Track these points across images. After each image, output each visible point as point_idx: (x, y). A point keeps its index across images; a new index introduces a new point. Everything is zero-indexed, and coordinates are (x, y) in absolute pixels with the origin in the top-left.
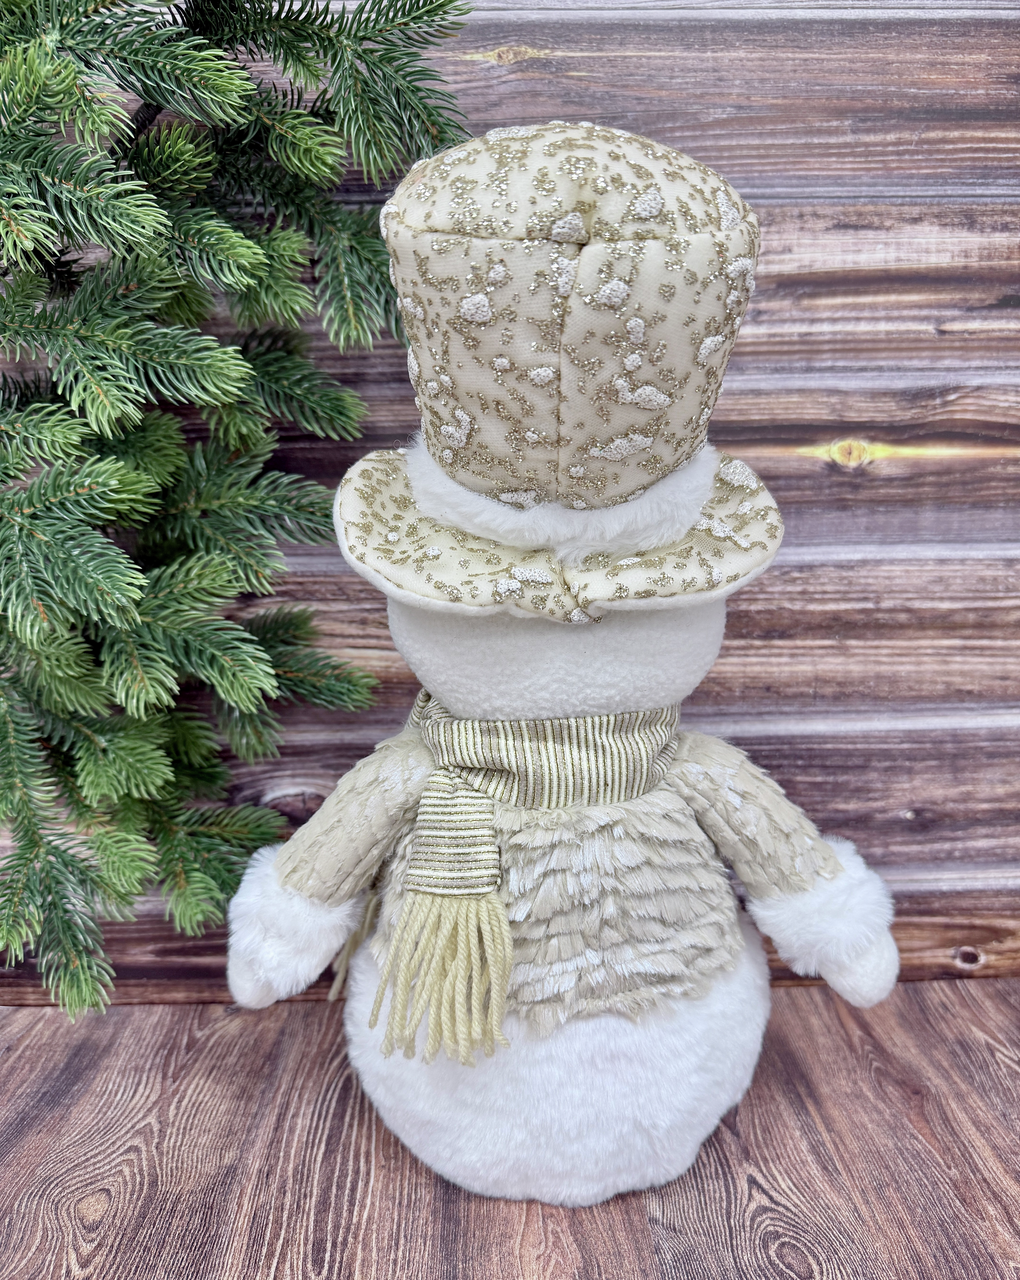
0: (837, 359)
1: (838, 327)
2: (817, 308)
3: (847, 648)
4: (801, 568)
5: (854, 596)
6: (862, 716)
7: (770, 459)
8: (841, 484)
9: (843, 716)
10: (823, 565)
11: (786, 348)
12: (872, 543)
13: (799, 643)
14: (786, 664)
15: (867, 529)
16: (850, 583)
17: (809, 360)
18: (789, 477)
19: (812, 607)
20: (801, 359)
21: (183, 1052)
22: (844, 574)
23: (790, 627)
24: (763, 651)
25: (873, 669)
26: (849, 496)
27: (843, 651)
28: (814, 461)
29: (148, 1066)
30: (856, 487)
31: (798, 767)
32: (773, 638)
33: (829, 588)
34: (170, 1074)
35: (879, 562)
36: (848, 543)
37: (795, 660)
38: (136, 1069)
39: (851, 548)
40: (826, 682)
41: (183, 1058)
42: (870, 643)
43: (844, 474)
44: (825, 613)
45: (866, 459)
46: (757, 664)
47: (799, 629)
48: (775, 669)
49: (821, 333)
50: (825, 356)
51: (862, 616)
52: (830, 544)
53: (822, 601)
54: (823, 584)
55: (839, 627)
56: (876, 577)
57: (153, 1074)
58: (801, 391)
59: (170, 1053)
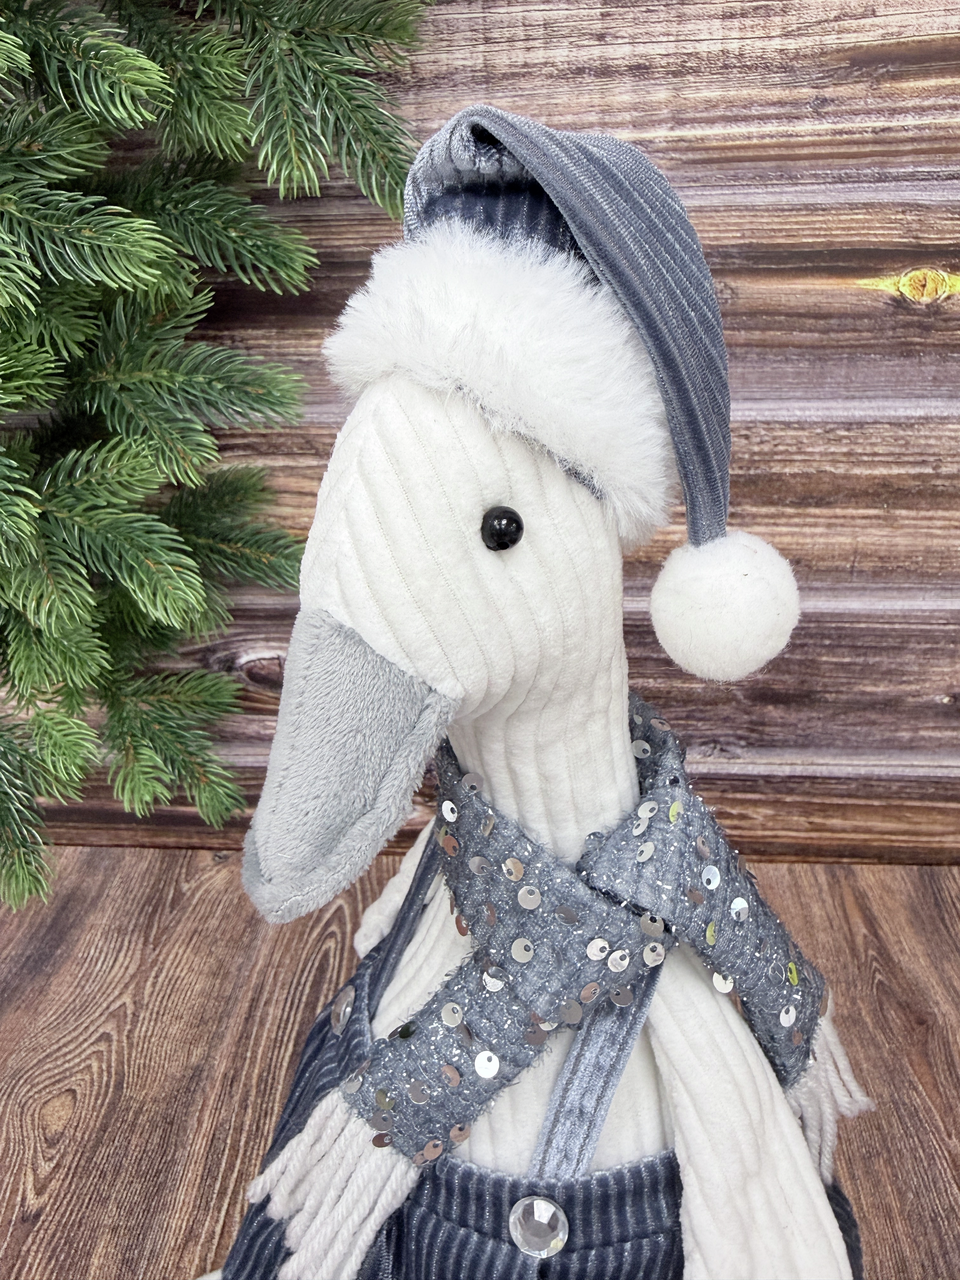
0: (921, 164)
1: (927, 120)
2: (901, 94)
3: (895, 519)
4: (848, 425)
5: (911, 459)
6: (904, 595)
7: (822, 293)
8: (907, 325)
9: (882, 593)
10: (875, 423)
11: (855, 149)
12: (940, 396)
13: (839, 511)
14: (821, 535)
15: (935, 378)
16: (907, 443)
17: (882, 165)
18: (842, 315)
19: (857, 471)
20: (875, 164)
21: (167, 910)
22: (901, 433)
23: (829, 494)
24: (796, 520)
25: (921, 543)
26: (918, 340)
27: (889, 521)
28: (876, 295)
29: (131, 927)
30: (926, 329)
31: (825, 646)
32: (809, 505)
33: (879, 450)
34: (151, 940)
35: (944, 420)
36: (909, 396)
37: (833, 531)
38: (119, 930)
39: (914, 402)
40: (866, 555)
41: (167, 918)
42: (923, 513)
43: (915, 312)
44: (875, 477)
45: (943, 293)
46: (786, 534)
47: (841, 496)
48: (808, 540)
49: (904, 129)
50: (905, 159)
51: (918, 483)
52: (887, 397)
53: (872, 464)
54: (873, 445)
55: (888, 494)
56: (939, 438)
57: (136, 935)
58: (868, 206)
59: (155, 911)
